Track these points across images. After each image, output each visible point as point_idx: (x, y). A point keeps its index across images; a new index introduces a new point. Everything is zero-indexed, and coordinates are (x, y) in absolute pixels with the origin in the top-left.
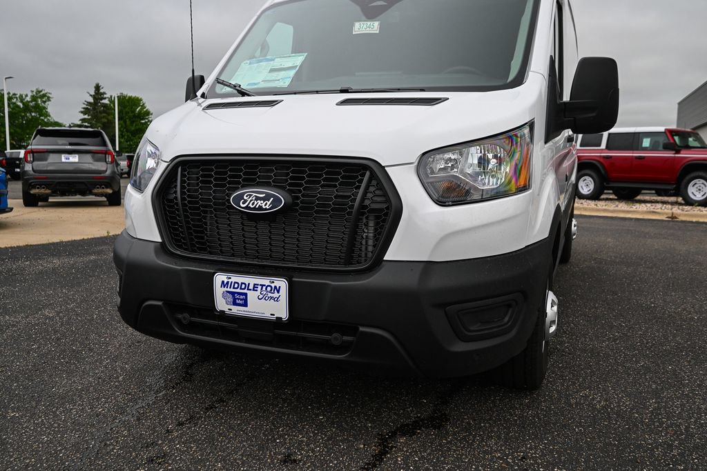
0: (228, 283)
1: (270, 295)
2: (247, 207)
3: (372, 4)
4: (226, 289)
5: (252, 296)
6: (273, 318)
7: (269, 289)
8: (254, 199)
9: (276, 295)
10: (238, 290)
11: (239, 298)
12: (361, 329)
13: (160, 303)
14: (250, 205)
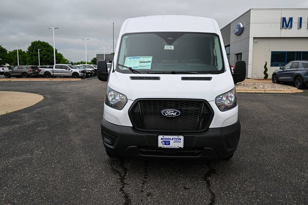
0: (163, 138)
1: (178, 141)
2: (168, 115)
3: (168, 39)
4: (162, 140)
5: (171, 142)
6: (179, 147)
7: (177, 139)
8: (170, 112)
9: (180, 141)
10: (167, 140)
11: (167, 143)
12: (205, 148)
13: (136, 146)
14: (169, 114)
